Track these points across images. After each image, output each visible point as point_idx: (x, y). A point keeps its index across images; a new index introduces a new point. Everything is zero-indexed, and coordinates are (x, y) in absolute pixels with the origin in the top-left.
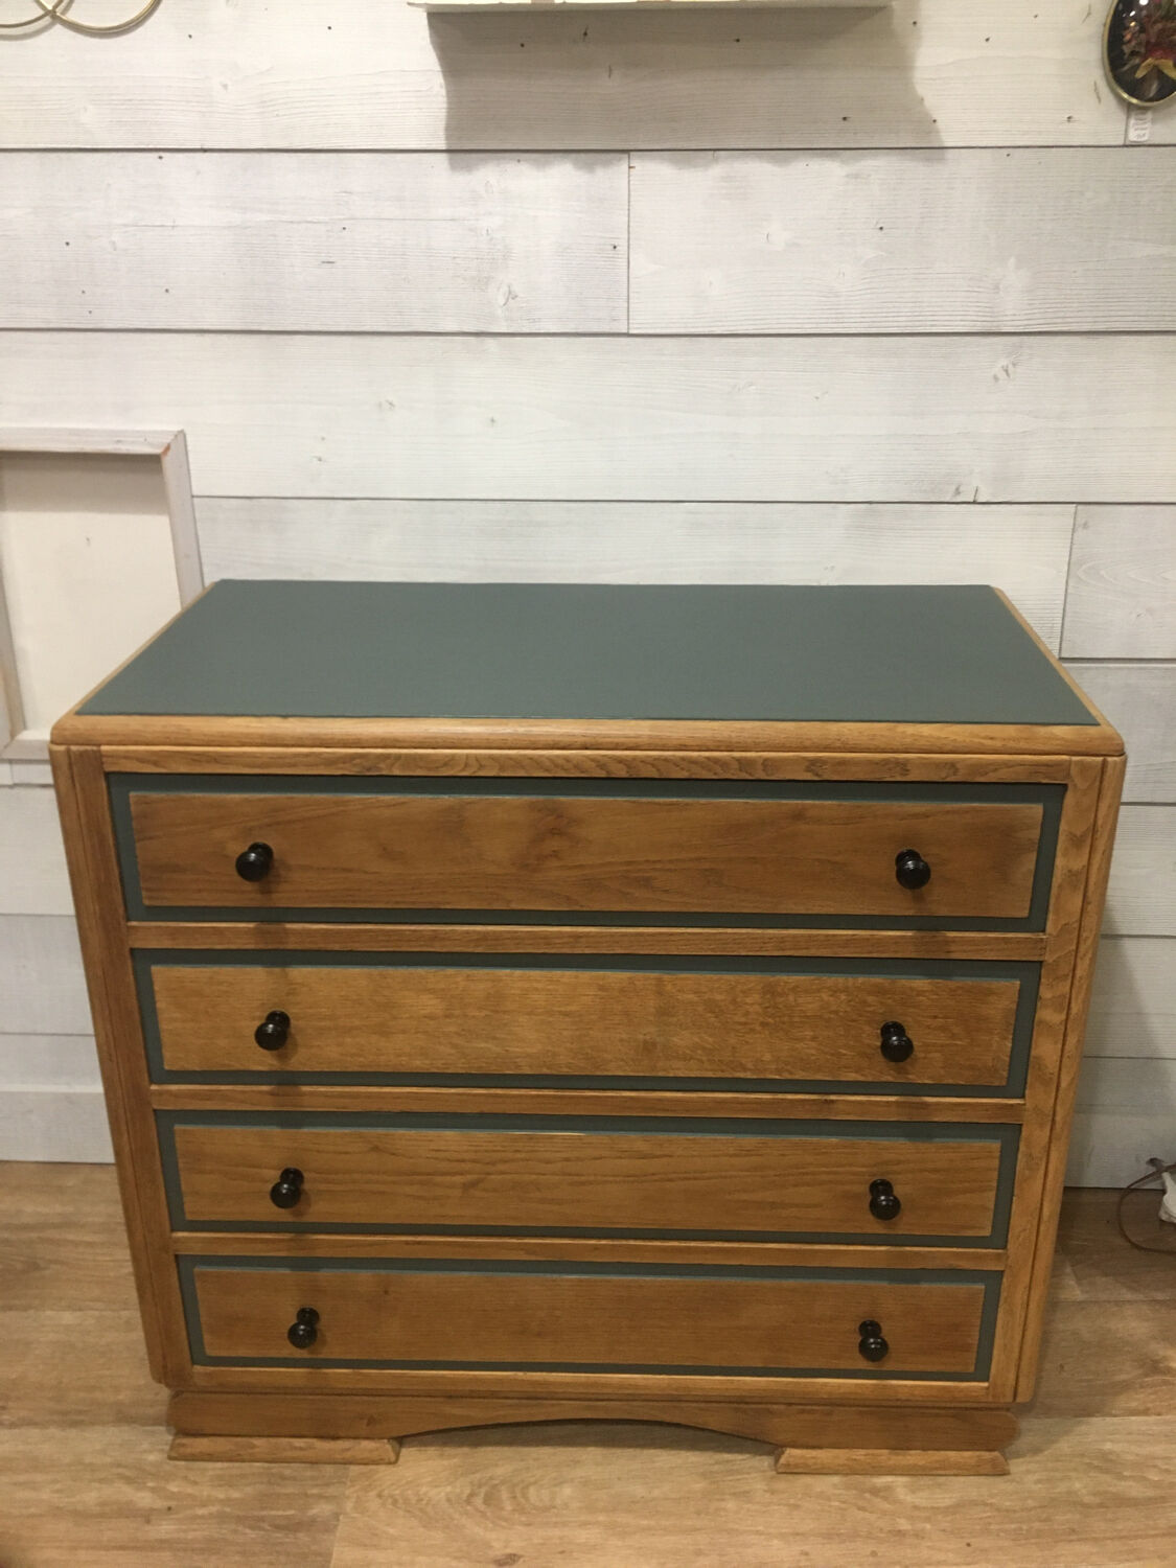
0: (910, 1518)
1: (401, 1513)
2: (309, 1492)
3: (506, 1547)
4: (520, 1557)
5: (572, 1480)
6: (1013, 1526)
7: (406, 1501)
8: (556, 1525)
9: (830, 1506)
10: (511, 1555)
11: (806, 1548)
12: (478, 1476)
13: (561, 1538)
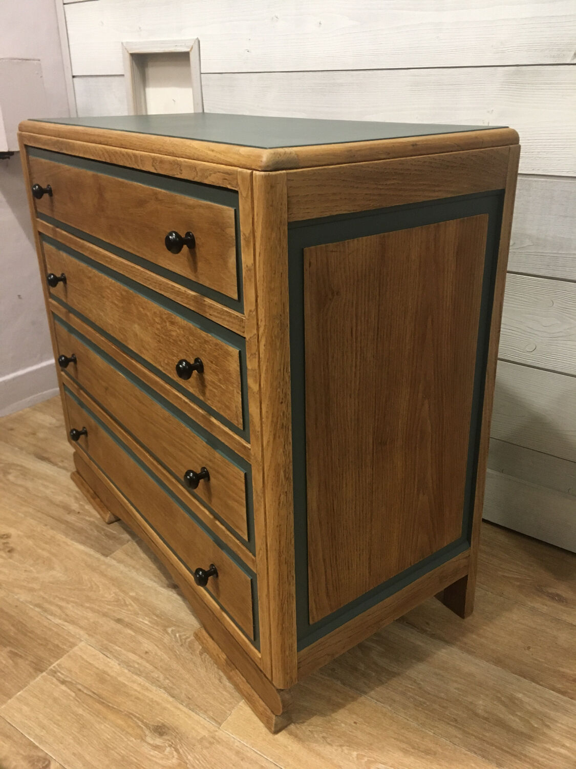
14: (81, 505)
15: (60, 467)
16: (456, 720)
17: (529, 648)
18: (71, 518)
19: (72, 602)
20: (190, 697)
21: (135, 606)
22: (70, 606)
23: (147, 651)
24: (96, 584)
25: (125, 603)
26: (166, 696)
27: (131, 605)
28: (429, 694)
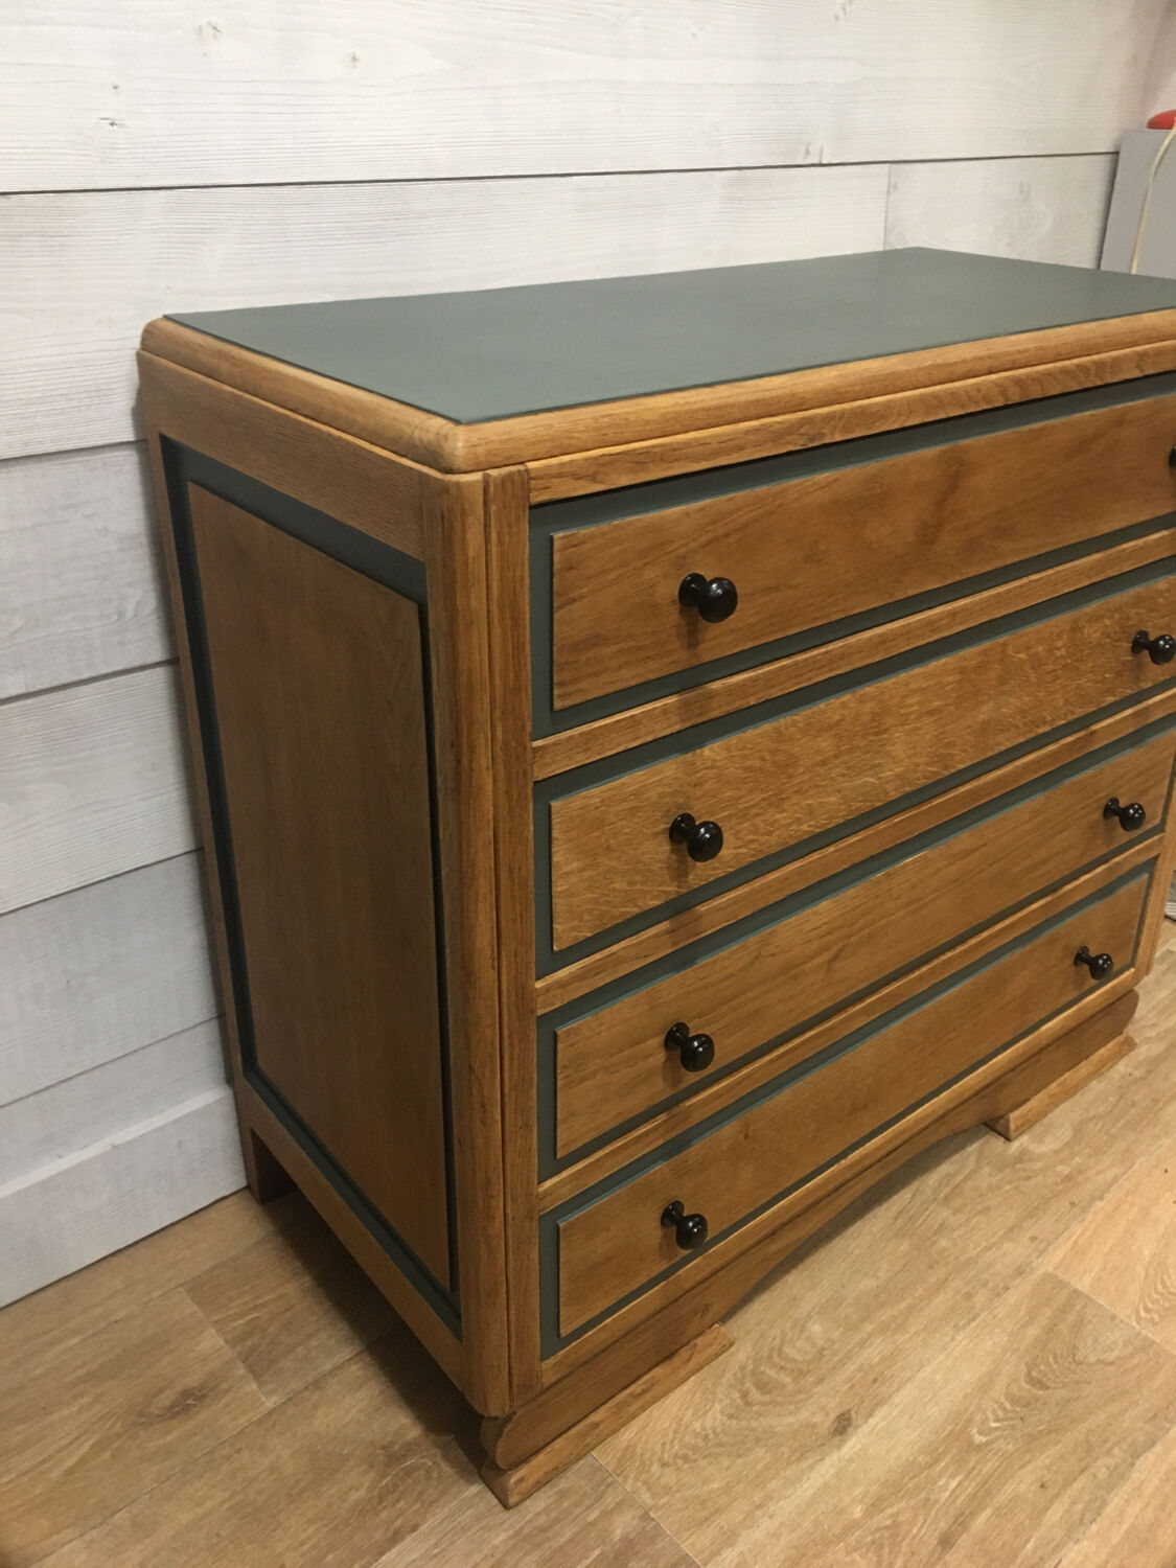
0: (1063, 1162)
1: (703, 1463)
2: (590, 1519)
3: (827, 1414)
4: (849, 1411)
5: (809, 1316)
6: (1123, 1122)
7: (695, 1449)
8: (842, 1363)
9: (1007, 1192)
10: (839, 1417)
11: (1028, 1235)
12: (728, 1375)
13: (860, 1369)
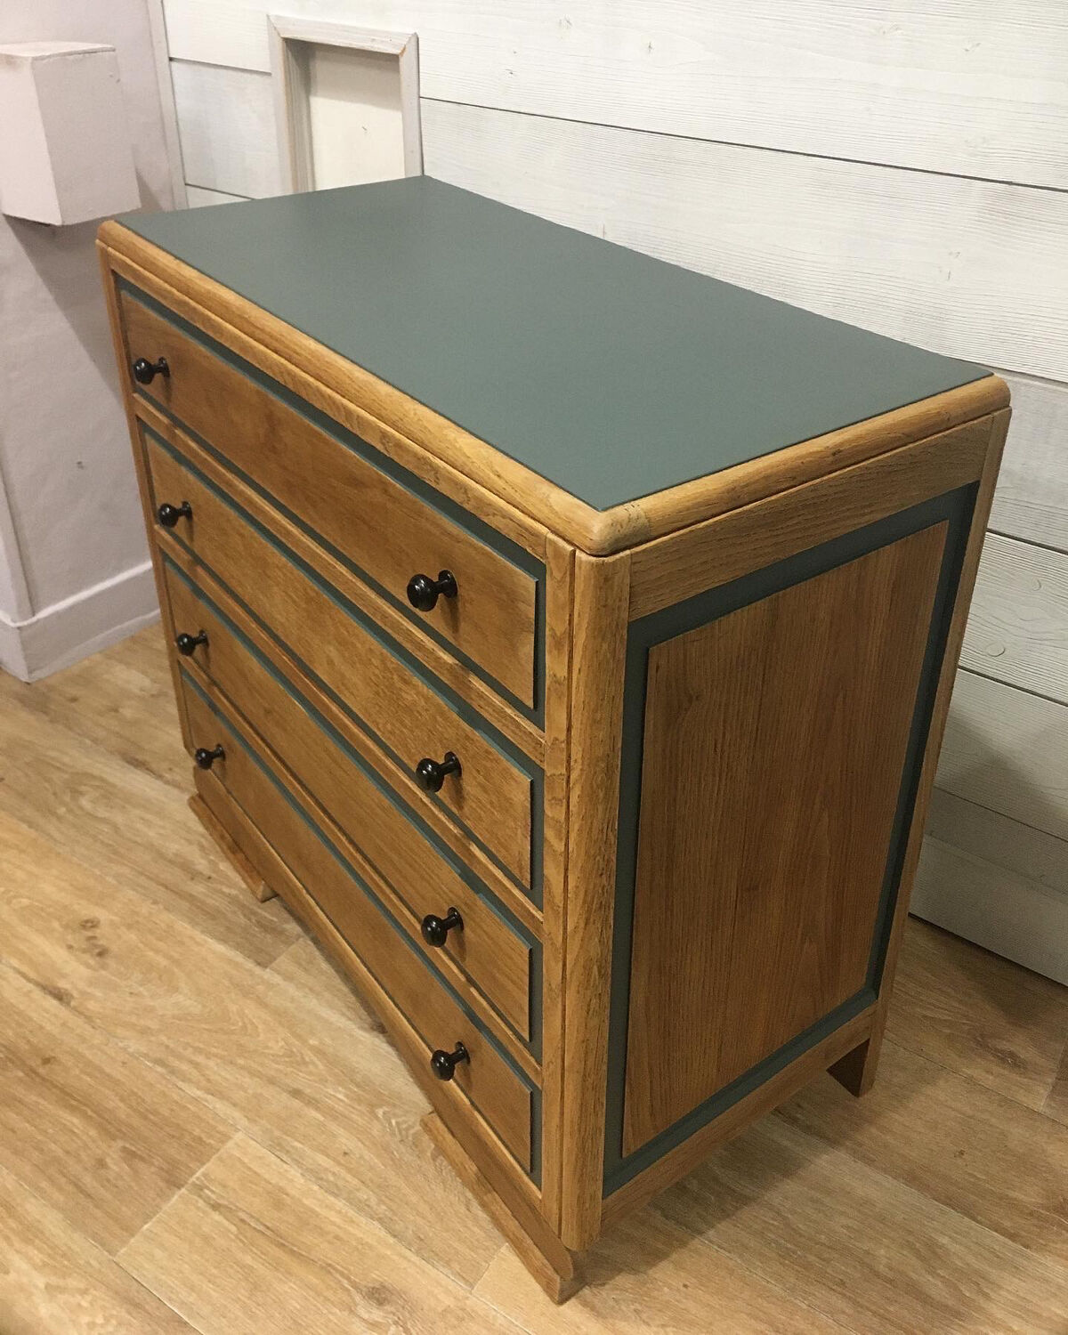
14: (210, 861)
15: (167, 782)
16: (842, 1283)
17: (962, 1153)
18: (198, 889)
19: (216, 1055)
20: (422, 1237)
21: (321, 1067)
22: (211, 1063)
23: (348, 1151)
24: (252, 1023)
25: (303, 1058)
26: (383, 1233)
27: (314, 1063)
28: (801, 1236)
